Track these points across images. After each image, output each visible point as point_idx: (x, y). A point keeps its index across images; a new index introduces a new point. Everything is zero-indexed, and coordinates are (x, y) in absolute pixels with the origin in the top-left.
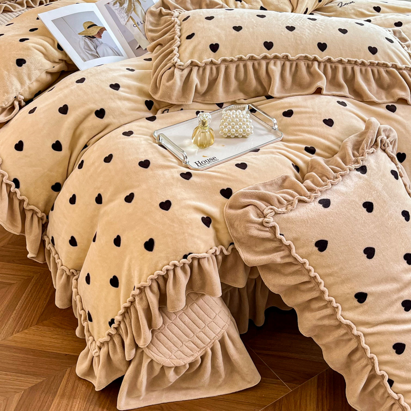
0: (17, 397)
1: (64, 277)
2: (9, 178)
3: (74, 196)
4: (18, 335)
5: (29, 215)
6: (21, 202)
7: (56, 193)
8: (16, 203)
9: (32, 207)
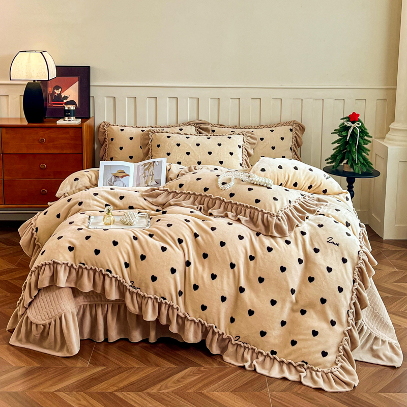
2: (35, 226)
9: (38, 243)
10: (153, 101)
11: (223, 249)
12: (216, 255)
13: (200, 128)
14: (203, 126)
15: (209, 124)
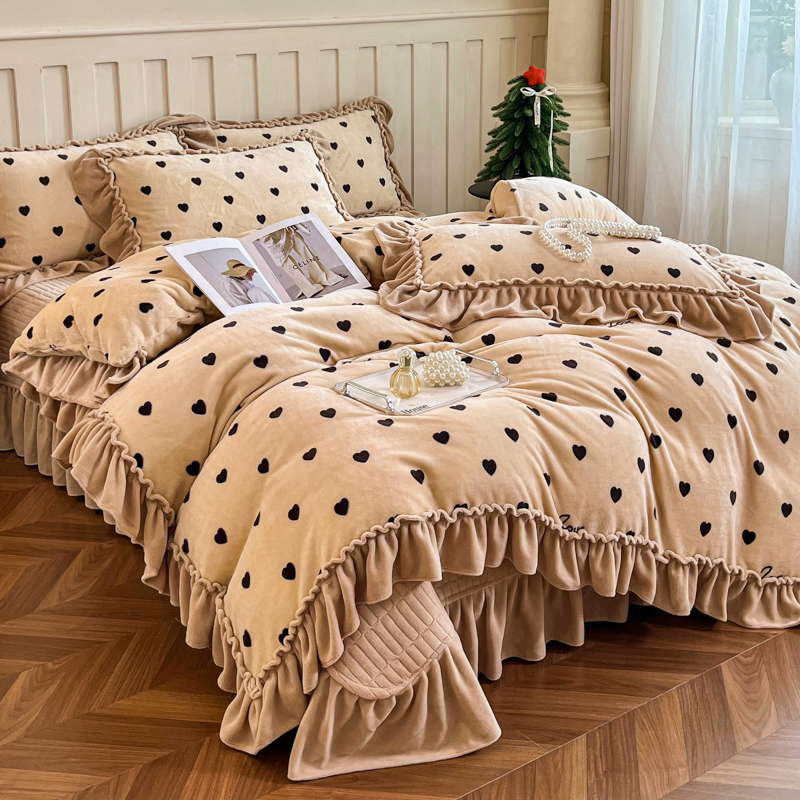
0: (132, 773)
1: (203, 595)
2: (129, 454)
3: (224, 472)
4: (122, 701)
5: (152, 508)
6: (144, 487)
7: (192, 477)
8: (137, 489)
9: (157, 496)
10: (57, 74)
11: (704, 389)
12: (697, 407)
13: (187, 135)
14: (193, 129)
15: (204, 123)
